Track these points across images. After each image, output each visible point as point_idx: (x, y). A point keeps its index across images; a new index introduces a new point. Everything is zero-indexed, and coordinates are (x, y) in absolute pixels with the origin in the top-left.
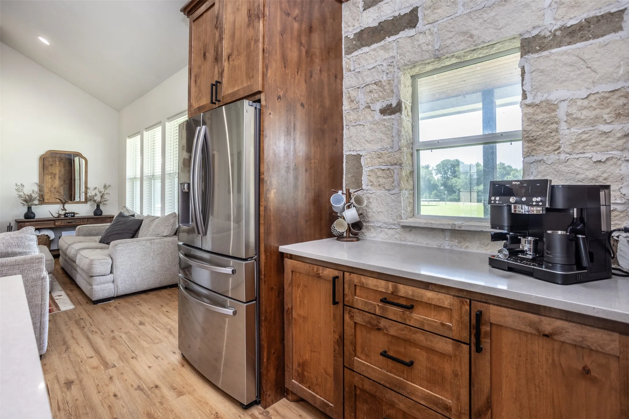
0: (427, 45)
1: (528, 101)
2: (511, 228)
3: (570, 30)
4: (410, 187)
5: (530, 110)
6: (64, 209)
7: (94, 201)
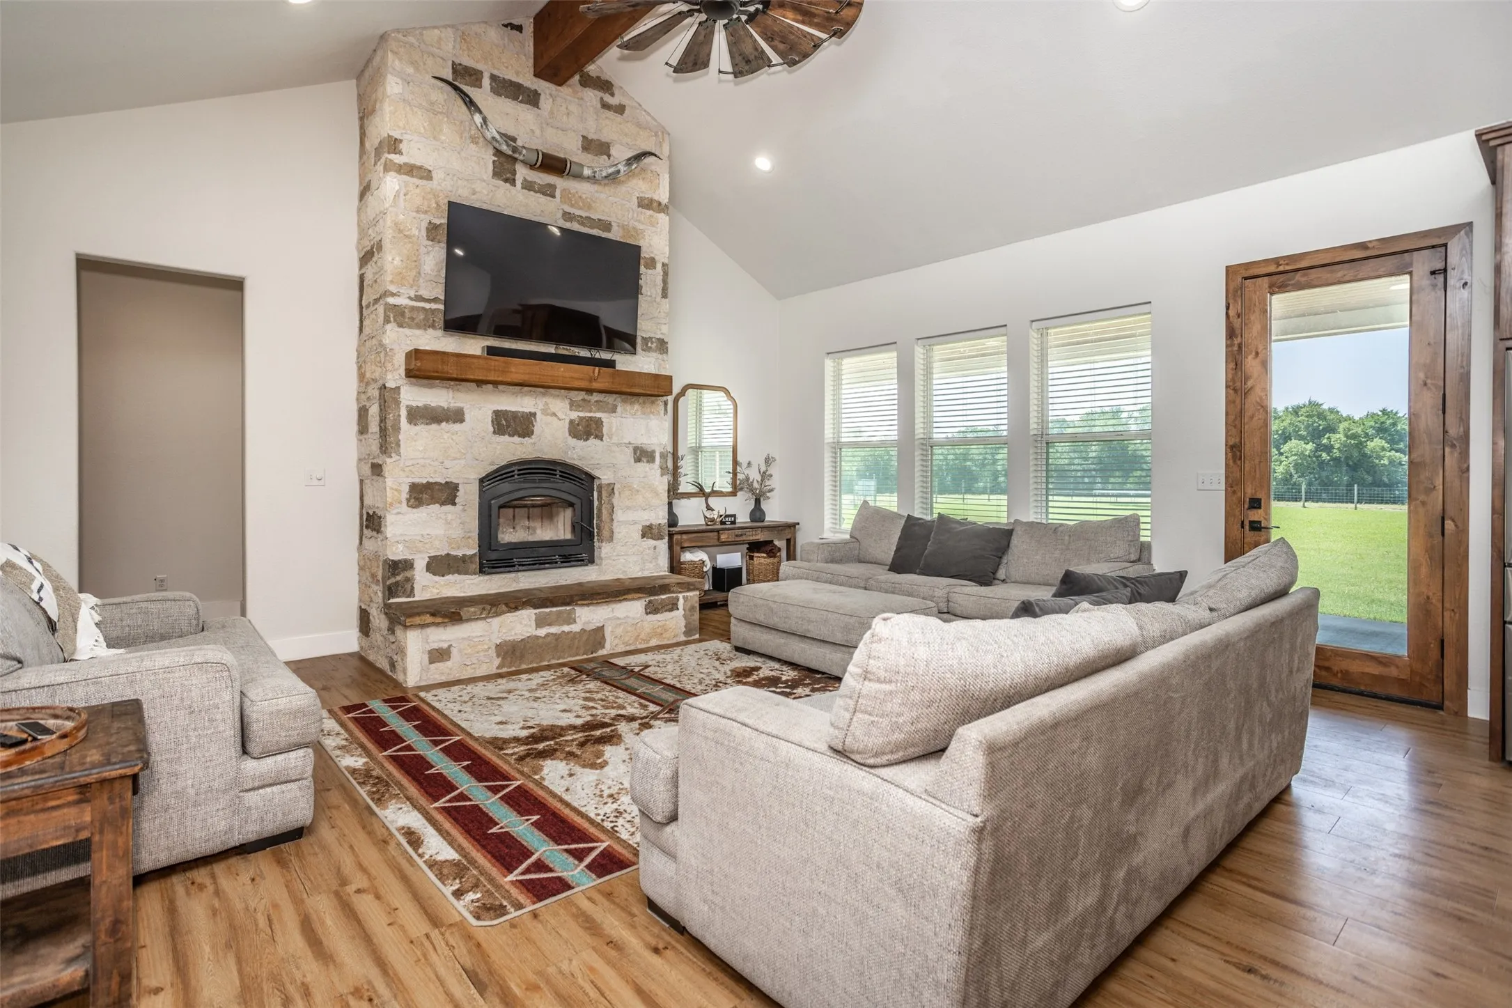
6: (709, 508)
7: (752, 490)
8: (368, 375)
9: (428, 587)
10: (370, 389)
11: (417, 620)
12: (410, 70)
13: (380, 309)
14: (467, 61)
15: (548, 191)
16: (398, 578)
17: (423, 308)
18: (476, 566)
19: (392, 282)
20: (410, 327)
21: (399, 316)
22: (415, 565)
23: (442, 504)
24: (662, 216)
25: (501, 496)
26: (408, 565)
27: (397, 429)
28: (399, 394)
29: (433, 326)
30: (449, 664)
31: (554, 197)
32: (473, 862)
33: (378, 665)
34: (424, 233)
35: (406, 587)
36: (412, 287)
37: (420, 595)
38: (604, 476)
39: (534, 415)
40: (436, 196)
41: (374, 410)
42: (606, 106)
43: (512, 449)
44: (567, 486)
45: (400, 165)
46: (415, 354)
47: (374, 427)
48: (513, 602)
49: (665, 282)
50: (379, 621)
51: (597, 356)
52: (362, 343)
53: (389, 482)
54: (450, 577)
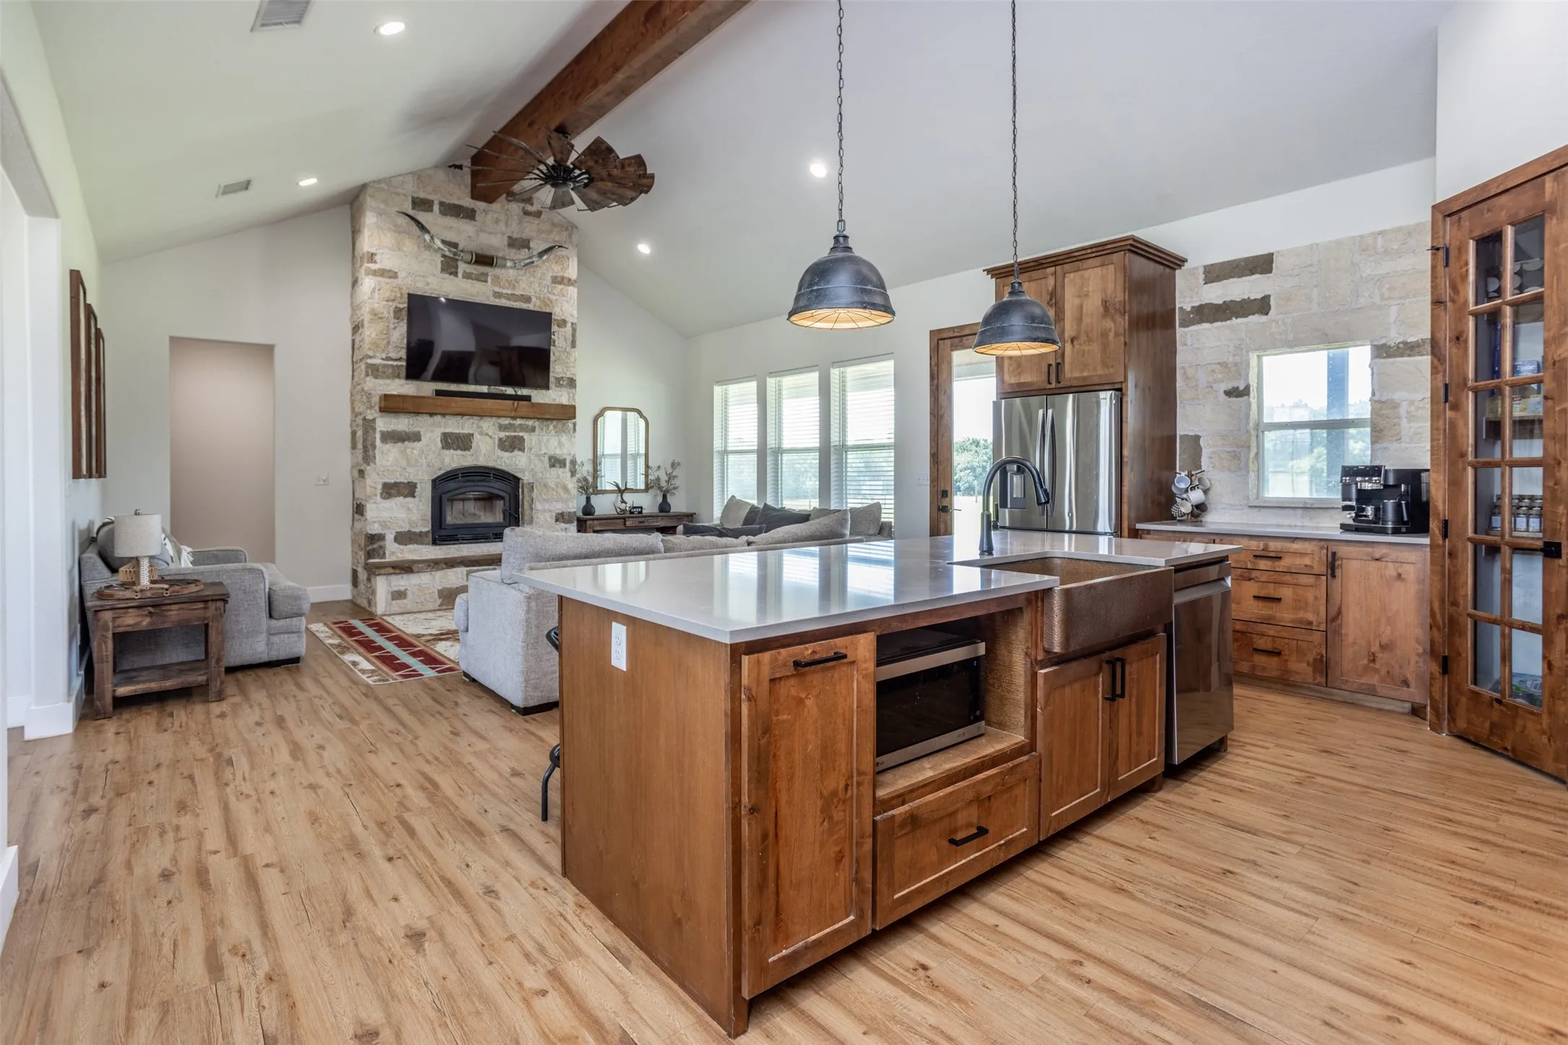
0: (1281, 334)
1: (1376, 398)
2: (1358, 500)
3: (1409, 345)
4: (1256, 469)
5: (1378, 406)
6: (623, 501)
7: (660, 488)
8: (357, 410)
9: (395, 552)
10: (357, 419)
11: (383, 571)
12: (382, 206)
13: (363, 367)
14: (422, 195)
15: (482, 278)
16: (375, 546)
17: (391, 365)
18: (430, 539)
19: (370, 349)
20: (383, 378)
21: (374, 371)
22: (386, 538)
23: (405, 497)
24: (571, 288)
25: (450, 491)
26: (381, 537)
27: (374, 447)
28: (375, 423)
29: (398, 377)
30: (405, 601)
31: (486, 281)
32: (380, 669)
33: (362, 605)
34: (392, 315)
35: (380, 552)
36: (383, 351)
37: (389, 558)
38: (526, 478)
39: (473, 435)
40: (400, 289)
41: (360, 433)
42: (526, 213)
43: (455, 460)
44: (498, 485)
45: (375, 271)
46: (386, 397)
47: (360, 446)
48: (451, 563)
49: (574, 336)
50: (362, 575)
51: (519, 393)
52: (354, 387)
53: (369, 481)
54: (411, 546)
